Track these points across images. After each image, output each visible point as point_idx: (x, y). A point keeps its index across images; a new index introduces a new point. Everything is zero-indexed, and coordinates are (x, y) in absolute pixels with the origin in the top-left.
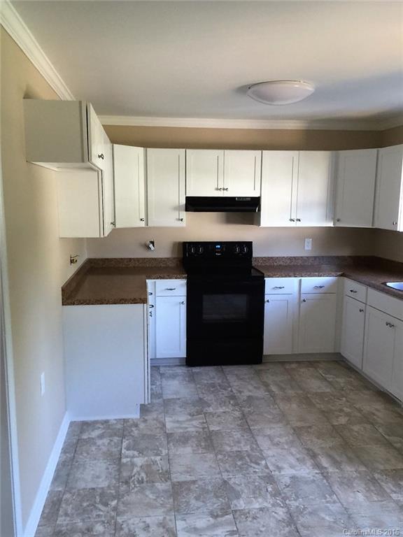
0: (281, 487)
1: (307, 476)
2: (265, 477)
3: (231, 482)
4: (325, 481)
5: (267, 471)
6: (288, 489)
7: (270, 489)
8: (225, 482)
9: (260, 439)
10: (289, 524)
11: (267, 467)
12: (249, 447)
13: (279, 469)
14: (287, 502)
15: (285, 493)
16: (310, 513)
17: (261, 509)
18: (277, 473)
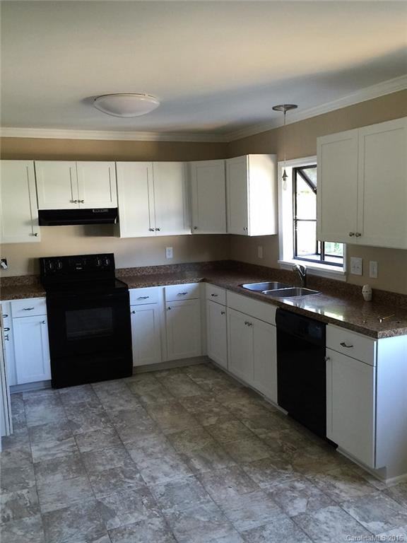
0: (156, 496)
1: (181, 481)
2: (139, 490)
3: (105, 502)
4: (198, 483)
5: (142, 483)
6: (163, 497)
7: (145, 502)
8: (99, 503)
9: (133, 453)
10: (166, 533)
11: (141, 480)
12: (122, 463)
13: (154, 479)
14: (163, 511)
15: (160, 502)
16: (186, 518)
17: (137, 524)
18: (152, 484)
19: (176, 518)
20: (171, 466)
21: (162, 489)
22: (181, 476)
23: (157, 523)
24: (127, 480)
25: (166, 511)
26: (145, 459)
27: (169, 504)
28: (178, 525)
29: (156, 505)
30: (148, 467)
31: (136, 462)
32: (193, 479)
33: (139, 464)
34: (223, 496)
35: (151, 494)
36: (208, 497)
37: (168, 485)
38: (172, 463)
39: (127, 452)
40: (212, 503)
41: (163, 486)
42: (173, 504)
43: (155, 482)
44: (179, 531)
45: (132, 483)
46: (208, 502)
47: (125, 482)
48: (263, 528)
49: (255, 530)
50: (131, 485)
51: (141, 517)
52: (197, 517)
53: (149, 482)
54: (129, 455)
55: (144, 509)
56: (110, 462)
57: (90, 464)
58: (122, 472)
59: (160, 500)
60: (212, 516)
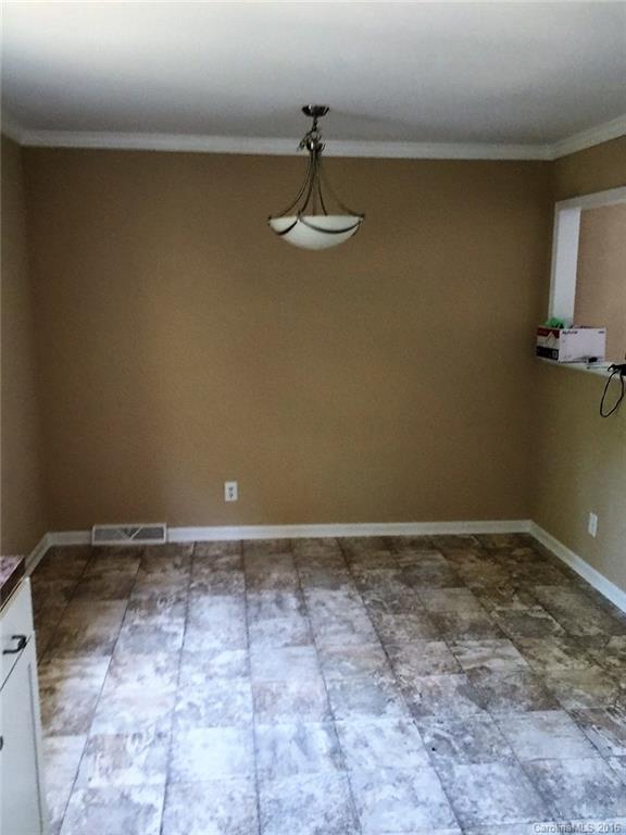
19: (380, 672)
20: (366, 745)
21: (389, 708)
22: (355, 724)
23: (403, 670)
24: (446, 735)
25: (390, 680)
26: (412, 773)
27: (384, 688)
28: (380, 664)
29: (403, 690)
30: (408, 752)
31: (431, 769)
32: (338, 714)
33: (425, 763)
34: (309, 684)
35: (408, 705)
36: (329, 687)
37: (380, 712)
38: (364, 752)
39: (451, 800)
40: (327, 678)
41: (389, 712)
42: (380, 687)
43: (400, 722)
44: (381, 659)
45: (437, 729)
46: (332, 681)
47: (448, 731)
48: (286, 645)
49: (295, 645)
50: (437, 725)
51: (423, 679)
52: (353, 668)
53: (409, 724)
54: (444, 789)
55: (418, 688)
56: (480, 779)
57: (523, 785)
58: (454, 753)
59: (395, 695)
60: (336, 665)
